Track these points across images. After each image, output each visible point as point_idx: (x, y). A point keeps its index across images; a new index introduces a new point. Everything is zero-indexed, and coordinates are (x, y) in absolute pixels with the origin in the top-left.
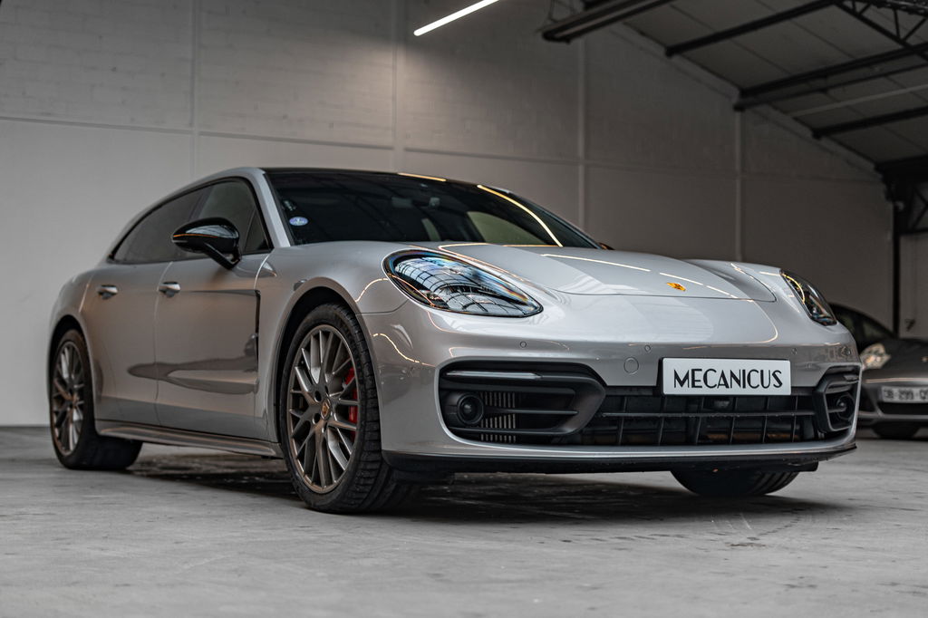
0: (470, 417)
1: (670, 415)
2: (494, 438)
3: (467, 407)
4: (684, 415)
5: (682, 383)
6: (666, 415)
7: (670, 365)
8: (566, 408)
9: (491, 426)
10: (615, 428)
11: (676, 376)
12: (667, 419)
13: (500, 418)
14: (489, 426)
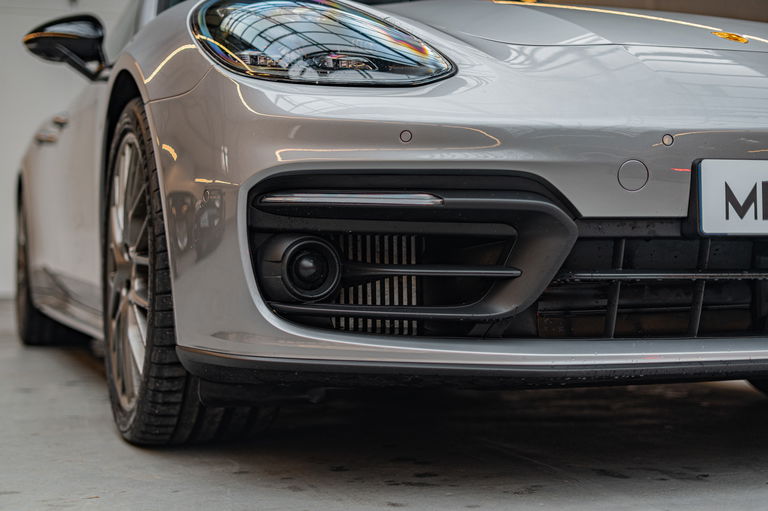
0: (313, 283)
1: (717, 276)
2: (356, 323)
3: (307, 263)
4: (747, 275)
5: (741, 211)
6: (708, 276)
7: (717, 175)
8: (499, 264)
9: (360, 301)
10: (604, 302)
11: (730, 197)
12: (710, 284)
13: (369, 286)
14: (356, 302)
